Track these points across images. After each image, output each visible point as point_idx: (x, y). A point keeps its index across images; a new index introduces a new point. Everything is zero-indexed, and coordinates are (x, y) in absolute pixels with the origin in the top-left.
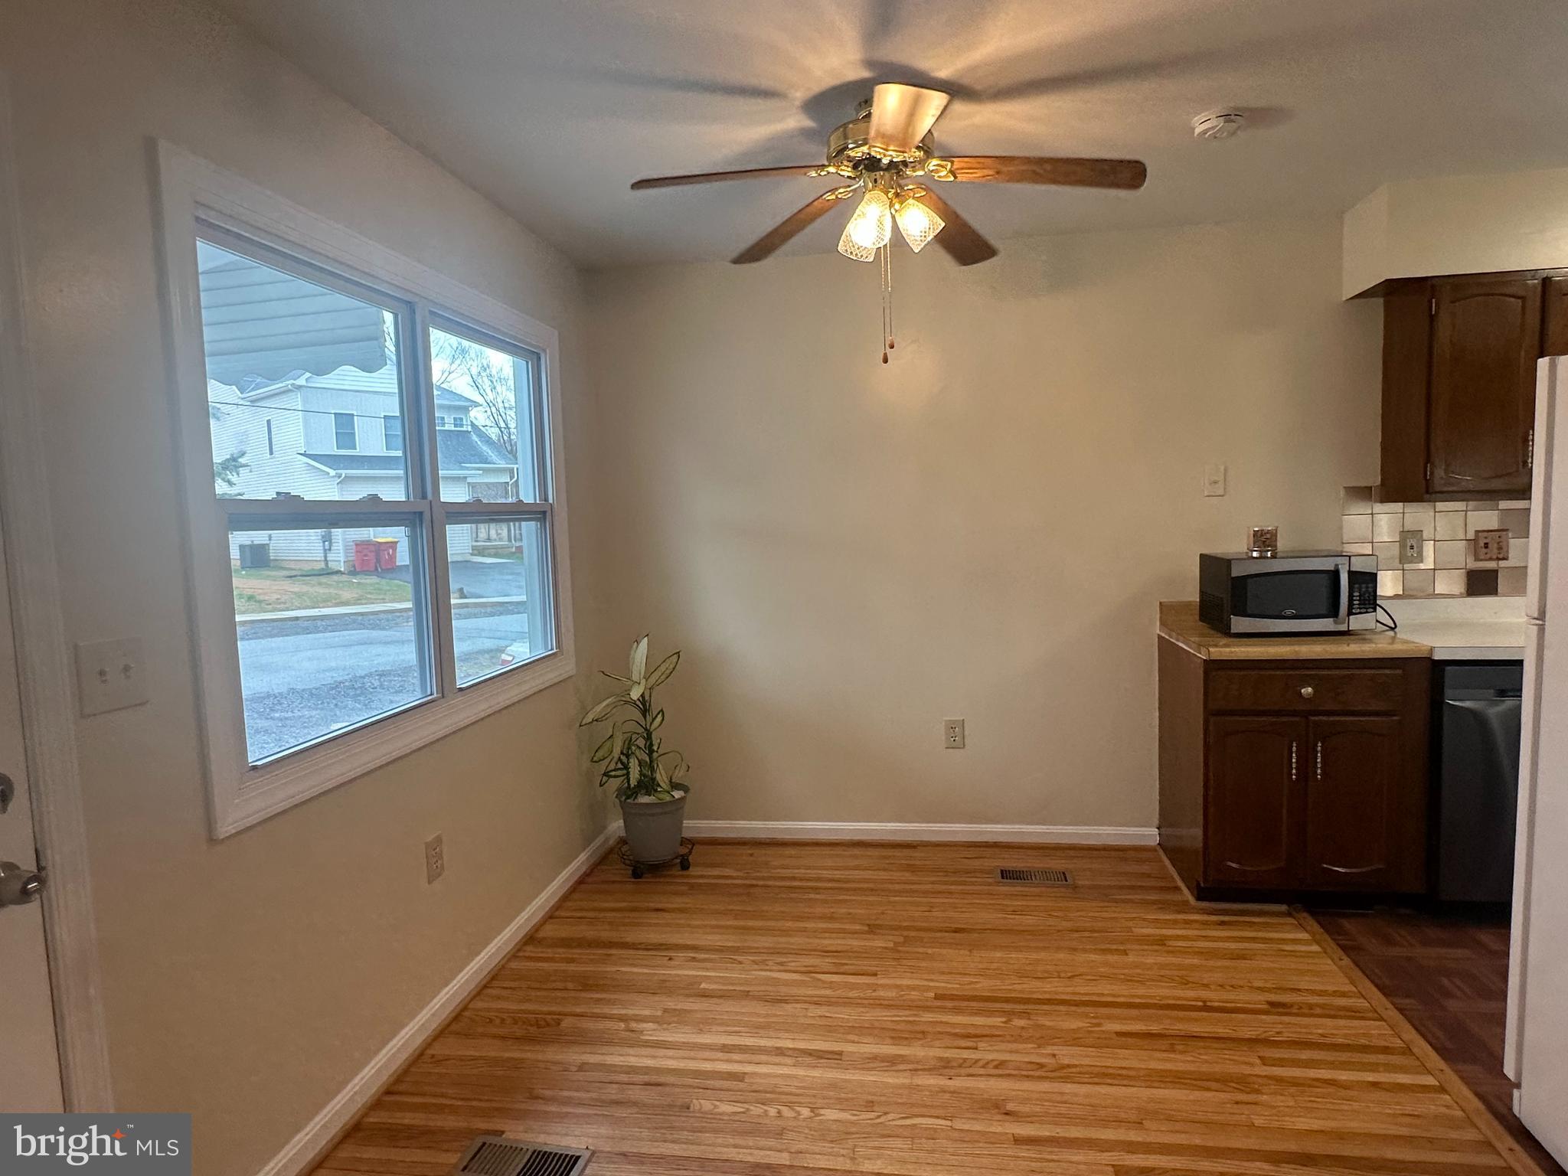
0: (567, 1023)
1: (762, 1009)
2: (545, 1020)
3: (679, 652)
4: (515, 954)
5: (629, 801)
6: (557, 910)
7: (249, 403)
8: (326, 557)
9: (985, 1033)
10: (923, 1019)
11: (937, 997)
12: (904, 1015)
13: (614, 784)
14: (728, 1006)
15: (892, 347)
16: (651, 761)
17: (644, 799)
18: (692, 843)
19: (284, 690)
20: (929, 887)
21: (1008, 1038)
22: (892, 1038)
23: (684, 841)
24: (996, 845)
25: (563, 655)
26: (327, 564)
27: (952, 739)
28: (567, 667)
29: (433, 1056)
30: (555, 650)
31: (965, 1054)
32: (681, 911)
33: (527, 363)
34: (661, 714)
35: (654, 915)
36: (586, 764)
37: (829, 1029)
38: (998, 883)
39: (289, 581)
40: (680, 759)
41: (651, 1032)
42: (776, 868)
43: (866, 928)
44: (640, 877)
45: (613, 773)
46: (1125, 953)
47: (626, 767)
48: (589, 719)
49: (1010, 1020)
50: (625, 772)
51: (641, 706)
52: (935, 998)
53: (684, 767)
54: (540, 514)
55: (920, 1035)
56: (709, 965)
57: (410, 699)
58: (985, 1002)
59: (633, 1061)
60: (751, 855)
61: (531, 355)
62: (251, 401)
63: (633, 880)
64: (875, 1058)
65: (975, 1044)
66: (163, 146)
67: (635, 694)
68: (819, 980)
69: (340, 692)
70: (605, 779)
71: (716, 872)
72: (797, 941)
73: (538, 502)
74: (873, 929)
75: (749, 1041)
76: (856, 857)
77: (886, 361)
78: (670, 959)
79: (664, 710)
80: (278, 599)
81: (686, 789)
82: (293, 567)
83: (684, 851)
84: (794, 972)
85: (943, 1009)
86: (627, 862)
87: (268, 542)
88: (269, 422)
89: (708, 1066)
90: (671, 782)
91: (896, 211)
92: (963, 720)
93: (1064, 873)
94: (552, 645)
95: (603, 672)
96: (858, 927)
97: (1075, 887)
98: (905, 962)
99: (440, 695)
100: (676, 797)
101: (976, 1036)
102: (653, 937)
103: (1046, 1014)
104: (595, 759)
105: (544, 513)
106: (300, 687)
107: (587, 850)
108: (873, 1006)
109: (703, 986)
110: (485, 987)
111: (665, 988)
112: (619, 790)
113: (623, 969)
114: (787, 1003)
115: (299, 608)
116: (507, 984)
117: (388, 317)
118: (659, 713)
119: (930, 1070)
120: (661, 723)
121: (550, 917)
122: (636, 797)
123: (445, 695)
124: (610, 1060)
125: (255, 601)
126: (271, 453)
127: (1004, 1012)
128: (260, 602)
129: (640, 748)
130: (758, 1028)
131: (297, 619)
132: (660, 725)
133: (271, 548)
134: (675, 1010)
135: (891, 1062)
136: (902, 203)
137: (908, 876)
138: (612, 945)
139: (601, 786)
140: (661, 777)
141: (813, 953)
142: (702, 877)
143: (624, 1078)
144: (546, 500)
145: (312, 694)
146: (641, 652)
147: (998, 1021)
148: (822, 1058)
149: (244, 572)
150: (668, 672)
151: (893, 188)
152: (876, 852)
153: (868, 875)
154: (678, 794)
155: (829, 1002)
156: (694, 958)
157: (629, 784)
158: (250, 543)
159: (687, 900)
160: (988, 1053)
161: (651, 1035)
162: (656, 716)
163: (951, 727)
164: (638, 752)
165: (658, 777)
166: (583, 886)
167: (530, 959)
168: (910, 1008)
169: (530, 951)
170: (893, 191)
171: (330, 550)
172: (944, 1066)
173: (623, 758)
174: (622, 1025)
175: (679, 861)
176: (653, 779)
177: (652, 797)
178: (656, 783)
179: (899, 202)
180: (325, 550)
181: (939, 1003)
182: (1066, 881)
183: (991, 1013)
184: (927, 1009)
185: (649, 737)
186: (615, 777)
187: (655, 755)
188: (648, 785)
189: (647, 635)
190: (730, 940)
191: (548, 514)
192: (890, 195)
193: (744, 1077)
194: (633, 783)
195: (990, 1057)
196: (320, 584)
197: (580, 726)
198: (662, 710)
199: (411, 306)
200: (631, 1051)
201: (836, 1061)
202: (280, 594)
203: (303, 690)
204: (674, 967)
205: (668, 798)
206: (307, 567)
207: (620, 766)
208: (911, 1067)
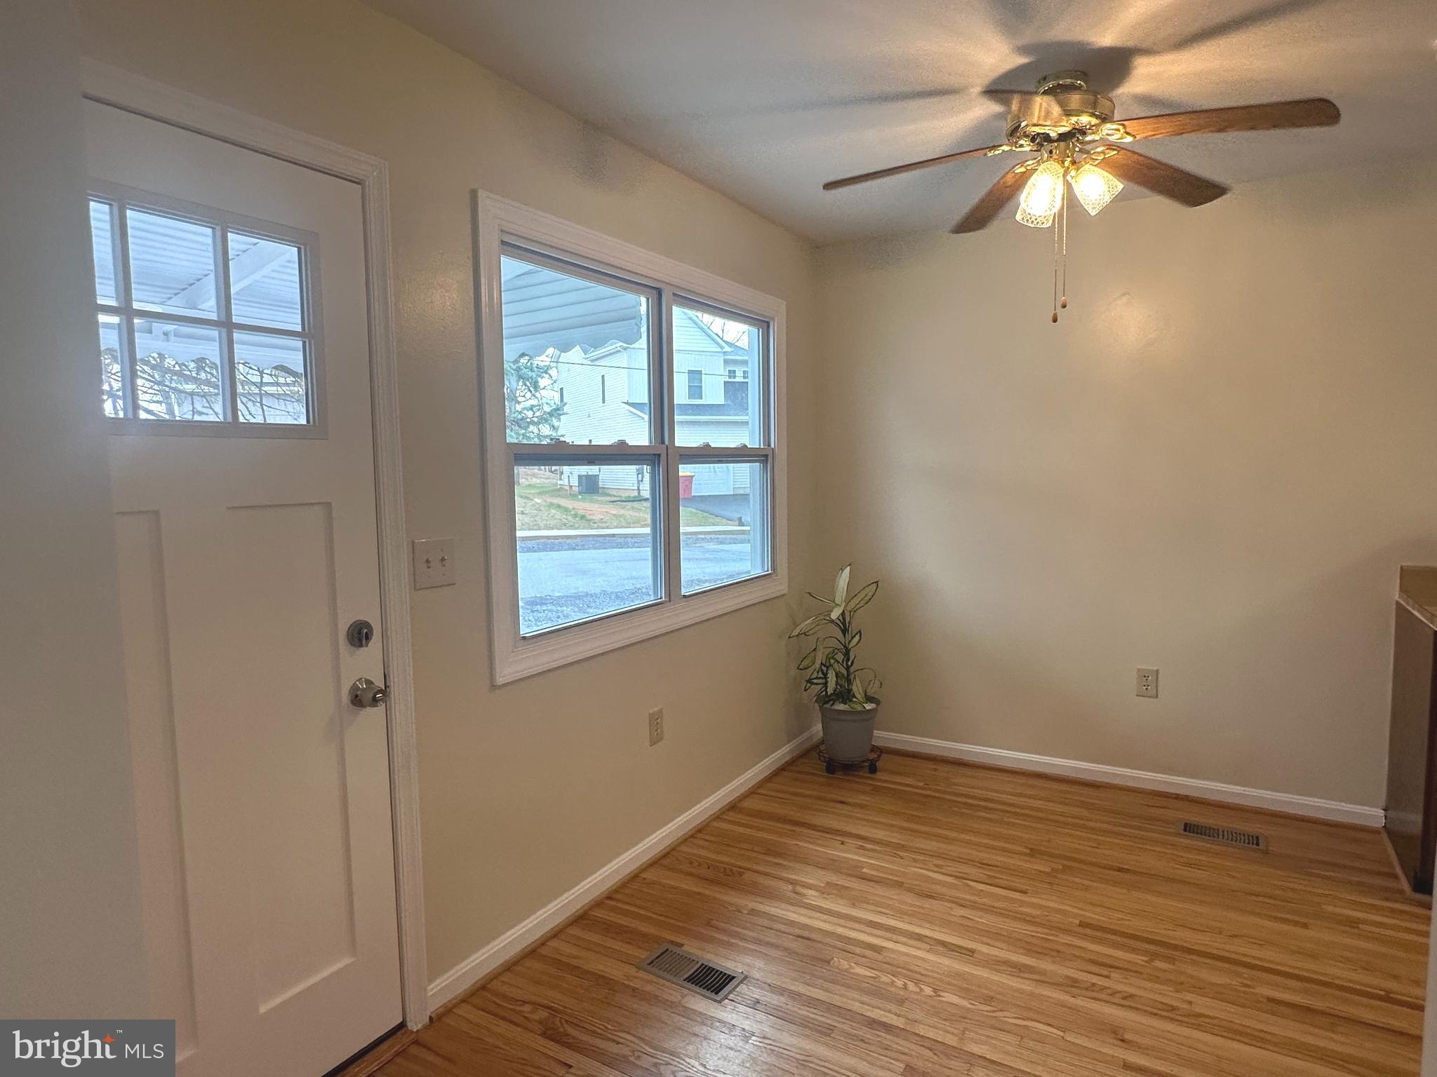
0: (748, 876)
1: (909, 898)
2: (731, 870)
3: (877, 582)
4: (718, 817)
5: (826, 706)
6: (758, 788)
7: (590, 363)
8: (638, 487)
9: (1121, 965)
10: (1060, 940)
11: (1082, 925)
12: (1041, 932)
13: (816, 689)
14: (880, 890)
15: (1064, 306)
16: (848, 675)
17: (841, 707)
18: (881, 751)
19: (598, 591)
20: (1098, 825)
21: (1145, 976)
22: (1024, 949)
23: (874, 749)
24: (1186, 799)
25: (777, 576)
26: (639, 493)
27: (1144, 688)
28: (780, 586)
29: (644, 879)
30: (770, 572)
31: (1095, 979)
32: (862, 806)
33: (759, 330)
34: (859, 634)
35: (838, 806)
36: (793, 672)
37: (965, 928)
38: (1179, 835)
39: (611, 505)
40: (874, 676)
41: (812, 897)
42: (956, 784)
43: (1028, 851)
44: (833, 773)
45: (815, 681)
46: (1305, 926)
47: (825, 675)
48: (796, 632)
49: (1152, 960)
50: (824, 681)
51: (841, 625)
52: (1079, 925)
53: (877, 683)
54: (760, 456)
55: (1056, 954)
56: (871, 854)
57: (649, 600)
58: (1131, 939)
59: (793, 917)
60: (935, 770)
61: (763, 324)
62: (592, 361)
63: (826, 774)
64: (1006, 963)
65: (1108, 974)
66: (482, 194)
67: (835, 615)
68: (968, 885)
69: (638, 596)
70: (809, 685)
71: (898, 779)
72: (956, 850)
73: (762, 447)
74: (1033, 853)
75: (892, 923)
76: (1033, 787)
77: (1055, 320)
78: (842, 843)
79: (862, 631)
80: (602, 519)
81: (877, 702)
82: (615, 494)
83: (873, 756)
84: (951, 876)
85: (1085, 937)
86: (822, 759)
87: (598, 473)
88: (603, 376)
89: (853, 934)
90: (866, 695)
91: (1072, 177)
92: (1157, 670)
93: (1257, 838)
94: (768, 567)
95: (809, 593)
96: (1021, 849)
97: (1266, 852)
98: (1055, 887)
99: (667, 599)
100: (867, 708)
101: (1111, 967)
102: (834, 824)
103: (1193, 963)
104: (801, 667)
105: (766, 456)
106: (610, 590)
107: (791, 743)
108: (1015, 919)
109: (864, 870)
110: (692, 836)
111: (832, 865)
112: (818, 695)
113: (801, 844)
114: (936, 899)
115: (616, 527)
116: (707, 837)
117: (643, 300)
118: (857, 634)
119: (1056, 985)
120: (858, 643)
121: (752, 793)
122: (832, 704)
123: (672, 599)
124: (773, 911)
125: (586, 520)
126: (604, 402)
127: (1145, 953)
128: (590, 520)
129: (838, 662)
130: (901, 914)
131: (614, 535)
132: (857, 645)
133: (600, 478)
134: (837, 885)
135: (1019, 970)
136: (1078, 169)
137: (1085, 813)
138: (797, 823)
139: (805, 690)
140: (857, 688)
141: (970, 863)
142: (887, 781)
143: (783, 927)
144: (769, 445)
145: (617, 597)
146: (844, 577)
147: (1140, 959)
148: (953, 951)
149: (580, 497)
150: (867, 598)
151: (1068, 157)
152: (1056, 786)
153: (1038, 804)
154: (868, 706)
155: (974, 906)
156: (862, 846)
157: (827, 693)
158: (586, 474)
159: (867, 798)
160: (1117, 982)
161: (813, 900)
162: (855, 636)
163: (1143, 676)
164: (836, 665)
165: (854, 688)
166: (785, 773)
167: (730, 822)
168: (1051, 928)
169: (731, 816)
170: (1069, 159)
171: (642, 481)
172: (1072, 984)
173: (824, 669)
174: (790, 887)
175: (867, 764)
176: (850, 691)
177: (847, 706)
178: (852, 694)
179: (1075, 169)
180: (638, 481)
181: (1080, 930)
182: (1258, 844)
183: (1134, 950)
184: (1068, 932)
185: (847, 654)
186: (816, 684)
187: (852, 669)
188: (845, 695)
189: (849, 565)
190: (896, 838)
191: (769, 457)
192: (1067, 164)
193: (882, 951)
194: (830, 691)
195: (1119, 987)
196: (633, 508)
197: (789, 637)
198: (860, 631)
199: (659, 292)
200: (792, 908)
201: (968, 957)
202: (604, 515)
203: (612, 593)
204: (846, 852)
205: (859, 708)
206: (624, 495)
207: (821, 675)
208: (1037, 977)
